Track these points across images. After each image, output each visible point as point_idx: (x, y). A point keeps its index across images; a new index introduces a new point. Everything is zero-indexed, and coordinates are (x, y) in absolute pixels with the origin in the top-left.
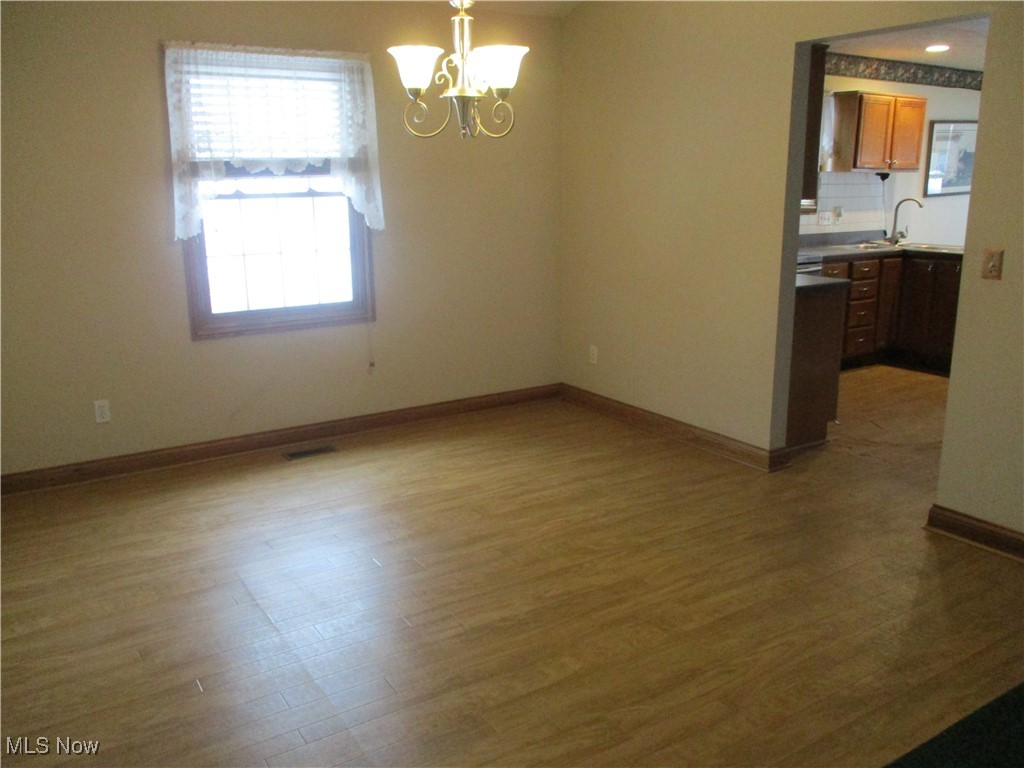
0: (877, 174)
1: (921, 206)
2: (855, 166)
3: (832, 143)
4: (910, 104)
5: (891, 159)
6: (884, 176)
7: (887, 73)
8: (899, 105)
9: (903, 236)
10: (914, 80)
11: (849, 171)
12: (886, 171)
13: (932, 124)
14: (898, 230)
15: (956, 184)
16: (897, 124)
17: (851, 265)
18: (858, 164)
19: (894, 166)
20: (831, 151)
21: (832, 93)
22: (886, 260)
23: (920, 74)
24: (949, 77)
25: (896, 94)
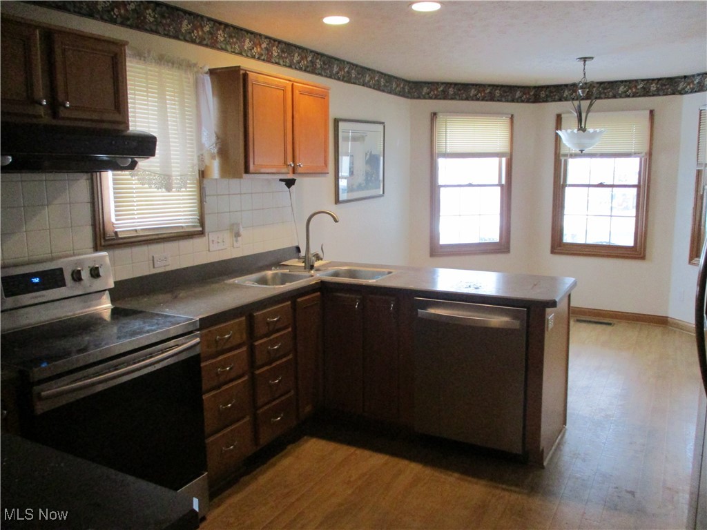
0: (281, 180)
1: (336, 221)
2: (247, 171)
3: (214, 139)
4: (310, 93)
5: (294, 162)
6: (289, 183)
7: (280, 57)
8: (297, 92)
9: (318, 258)
10: (311, 69)
11: (241, 177)
12: (290, 176)
13: (336, 121)
14: (312, 251)
15: (366, 188)
16: (296, 116)
17: (251, 318)
18: (252, 167)
19: (299, 170)
20: (215, 151)
21: (206, 69)
22: (299, 300)
23: (319, 64)
24: (348, 72)
25: (292, 79)
